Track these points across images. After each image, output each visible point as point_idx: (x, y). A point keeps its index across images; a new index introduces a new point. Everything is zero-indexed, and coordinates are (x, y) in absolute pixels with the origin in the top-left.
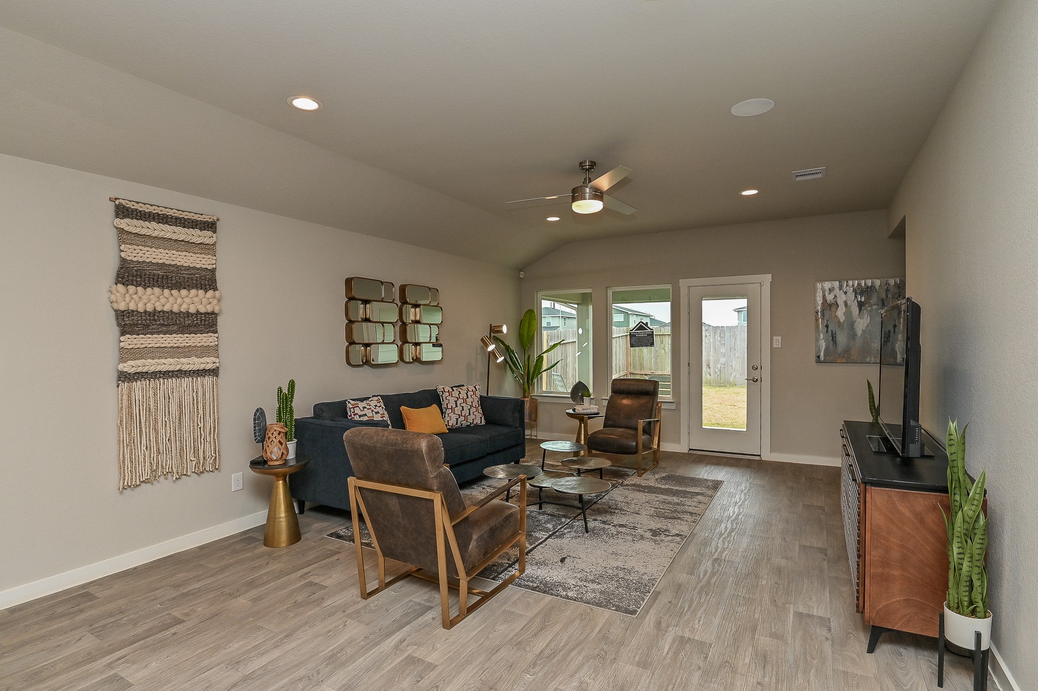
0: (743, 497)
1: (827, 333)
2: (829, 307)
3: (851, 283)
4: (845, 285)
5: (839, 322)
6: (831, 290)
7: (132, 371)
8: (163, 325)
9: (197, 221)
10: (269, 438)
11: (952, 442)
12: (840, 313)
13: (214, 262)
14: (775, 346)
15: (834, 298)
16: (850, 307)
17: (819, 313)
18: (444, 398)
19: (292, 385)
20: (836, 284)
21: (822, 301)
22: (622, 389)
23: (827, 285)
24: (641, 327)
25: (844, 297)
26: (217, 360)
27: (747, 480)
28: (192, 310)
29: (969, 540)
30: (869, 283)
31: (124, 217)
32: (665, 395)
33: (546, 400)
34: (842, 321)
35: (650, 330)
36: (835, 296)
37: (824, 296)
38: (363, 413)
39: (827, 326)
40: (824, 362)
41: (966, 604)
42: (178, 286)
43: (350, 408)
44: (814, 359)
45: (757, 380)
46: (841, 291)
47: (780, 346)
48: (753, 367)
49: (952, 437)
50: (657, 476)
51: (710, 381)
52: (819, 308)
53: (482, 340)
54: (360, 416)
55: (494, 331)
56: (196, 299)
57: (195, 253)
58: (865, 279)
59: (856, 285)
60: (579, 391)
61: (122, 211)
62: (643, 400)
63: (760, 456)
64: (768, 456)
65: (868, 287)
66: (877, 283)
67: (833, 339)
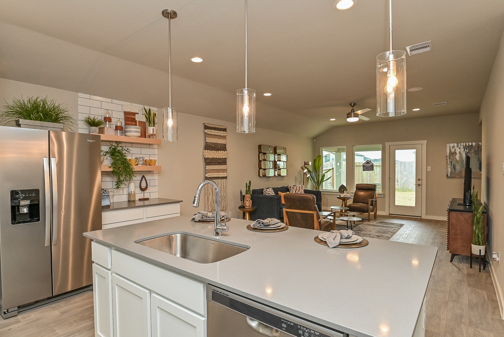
0: (412, 229)
1: (451, 165)
2: (453, 154)
3: (462, 144)
4: (459, 145)
5: (457, 160)
6: (453, 147)
7: (209, 176)
8: (214, 162)
9: (222, 128)
10: (246, 199)
11: (474, 196)
12: (457, 157)
13: (226, 141)
14: (428, 170)
15: (454, 150)
16: (462, 154)
17: (448, 157)
18: (291, 190)
19: (250, 182)
20: (456, 145)
21: (449, 152)
22: (360, 188)
23: (452, 145)
24: (368, 162)
25: (459, 150)
26: (227, 174)
27: (415, 224)
28: (221, 158)
29: (478, 224)
30: (470, 144)
31: (207, 129)
32: (379, 190)
33: (325, 193)
34: (458, 160)
35: (372, 164)
36: (455, 150)
37: (450, 150)
38: (269, 193)
39: (451, 162)
40: (450, 177)
41: (477, 242)
42: (218, 150)
43: (265, 191)
44: (446, 176)
45: (420, 185)
46: (458, 147)
47: (430, 171)
48: (418, 179)
49: (474, 195)
50: (376, 222)
51: (398, 189)
52: (448, 155)
53: (302, 168)
54: (268, 194)
55: (306, 164)
56: (222, 154)
57: (222, 139)
58: (469, 142)
59: (464, 145)
60: (342, 189)
61: (206, 127)
62: (370, 192)
63: (421, 217)
64: (424, 217)
65: (469, 146)
66: (474, 144)
67: (454, 168)
